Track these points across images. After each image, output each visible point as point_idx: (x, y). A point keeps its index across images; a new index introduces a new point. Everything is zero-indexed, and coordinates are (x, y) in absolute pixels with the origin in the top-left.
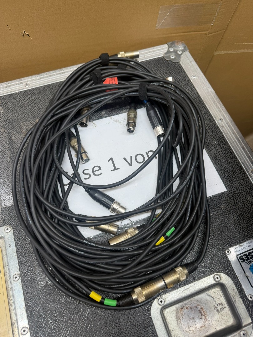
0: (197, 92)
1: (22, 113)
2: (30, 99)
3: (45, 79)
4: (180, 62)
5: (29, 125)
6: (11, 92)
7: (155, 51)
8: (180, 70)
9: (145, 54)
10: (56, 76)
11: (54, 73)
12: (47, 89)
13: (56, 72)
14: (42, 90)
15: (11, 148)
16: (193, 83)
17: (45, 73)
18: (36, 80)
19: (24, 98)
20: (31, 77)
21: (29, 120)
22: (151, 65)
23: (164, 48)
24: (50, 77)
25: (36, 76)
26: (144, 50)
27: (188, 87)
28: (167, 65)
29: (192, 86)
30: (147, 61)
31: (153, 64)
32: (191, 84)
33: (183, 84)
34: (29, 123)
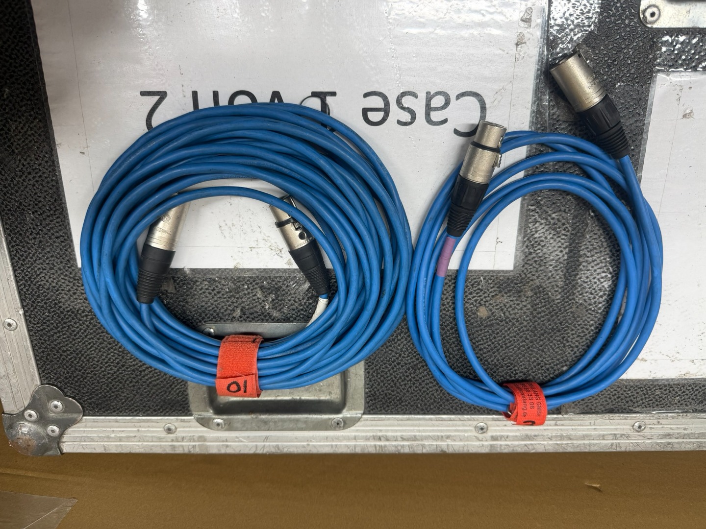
3: (431, 434)
4: (39, 383)
7: (101, 439)
9: (135, 437)
10: (399, 434)
11: (403, 446)
13: (396, 446)
17: (424, 451)
20: (465, 450)
21: (507, 323)
22: (128, 398)
23: (76, 443)
24: (415, 436)
25: (451, 451)
26: (133, 451)
27: (38, 296)
28: (79, 386)
29: (23, 297)
30: (135, 413)
31: (121, 400)
32: (25, 304)
33: (49, 312)
34: (507, 314)
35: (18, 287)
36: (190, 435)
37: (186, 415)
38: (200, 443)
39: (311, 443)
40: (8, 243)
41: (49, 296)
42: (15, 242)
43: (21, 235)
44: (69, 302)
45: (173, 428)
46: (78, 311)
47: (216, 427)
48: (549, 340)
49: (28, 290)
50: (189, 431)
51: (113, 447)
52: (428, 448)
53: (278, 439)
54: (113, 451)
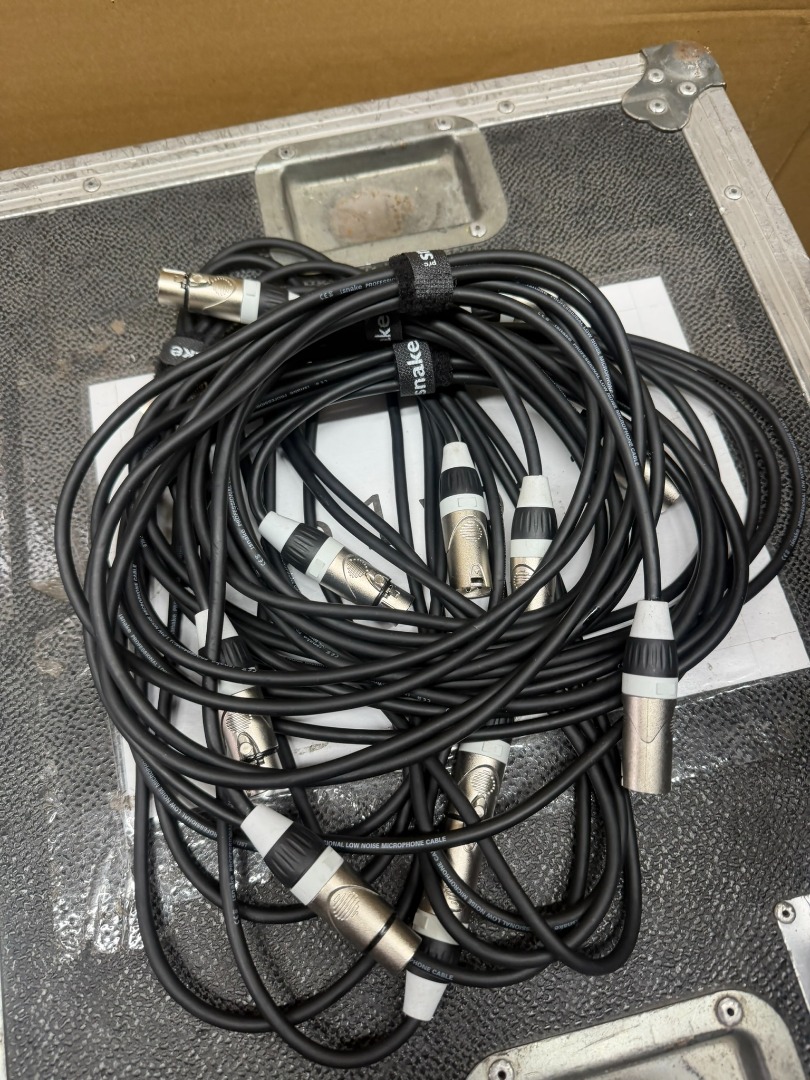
0: (739, 258)
1: (62, 292)
2: (96, 239)
3: (159, 164)
4: (685, 130)
5: (83, 338)
6: (29, 208)
7: (592, 78)
8: (680, 162)
9: (550, 89)
10: (202, 156)
11: (194, 142)
12: (162, 206)
13: (203, 140)
14: (145, 207)
15: (12, 423)
16: (727, 219)
17: (163, 142)
18: (126, 168)
19: (77, 232)
20: (108, 153)
21: (84, 321)
22: (568, 134)
23: (626, 67)
24: (179, 157)
25: (128, 150)
26: (549, 71)
27: (704, 234)
28: (633, 137)
29: (723, 229)
30: (556, 118)
31: (576, 131)
32: (720, 222)
33: (687, 218)
34: (86, 332)
35: (732, 240)
36: (480, 105)
37: (489, 128)
38: (462, 97)
39: (317, 123)
40: (753, 288)
41: (691, 236)
42: (745, 292)
43: (740, 301)
44: (665, 234)
45: (502, 109)
46: (651, 226)
47: (445, 119)
48: (23, 312)
49: (719, 238)
50: (481, 108)
51: (576, 71)
52: (160, 147)
53: (362, 120)
54: (575, 67)
